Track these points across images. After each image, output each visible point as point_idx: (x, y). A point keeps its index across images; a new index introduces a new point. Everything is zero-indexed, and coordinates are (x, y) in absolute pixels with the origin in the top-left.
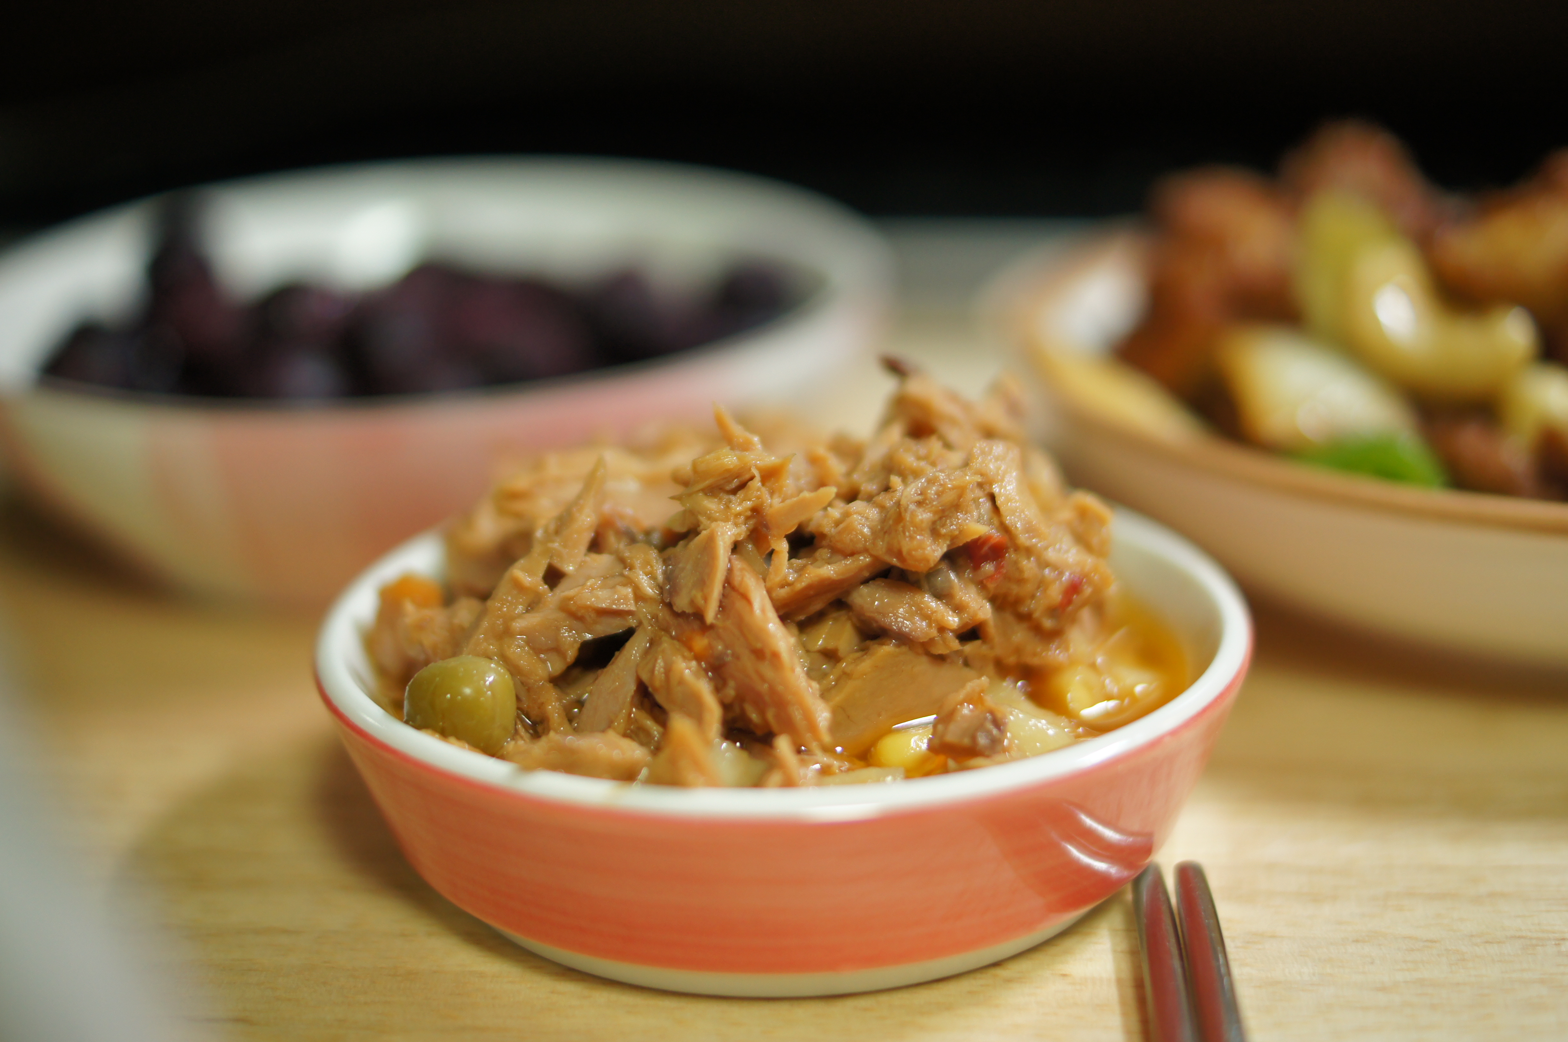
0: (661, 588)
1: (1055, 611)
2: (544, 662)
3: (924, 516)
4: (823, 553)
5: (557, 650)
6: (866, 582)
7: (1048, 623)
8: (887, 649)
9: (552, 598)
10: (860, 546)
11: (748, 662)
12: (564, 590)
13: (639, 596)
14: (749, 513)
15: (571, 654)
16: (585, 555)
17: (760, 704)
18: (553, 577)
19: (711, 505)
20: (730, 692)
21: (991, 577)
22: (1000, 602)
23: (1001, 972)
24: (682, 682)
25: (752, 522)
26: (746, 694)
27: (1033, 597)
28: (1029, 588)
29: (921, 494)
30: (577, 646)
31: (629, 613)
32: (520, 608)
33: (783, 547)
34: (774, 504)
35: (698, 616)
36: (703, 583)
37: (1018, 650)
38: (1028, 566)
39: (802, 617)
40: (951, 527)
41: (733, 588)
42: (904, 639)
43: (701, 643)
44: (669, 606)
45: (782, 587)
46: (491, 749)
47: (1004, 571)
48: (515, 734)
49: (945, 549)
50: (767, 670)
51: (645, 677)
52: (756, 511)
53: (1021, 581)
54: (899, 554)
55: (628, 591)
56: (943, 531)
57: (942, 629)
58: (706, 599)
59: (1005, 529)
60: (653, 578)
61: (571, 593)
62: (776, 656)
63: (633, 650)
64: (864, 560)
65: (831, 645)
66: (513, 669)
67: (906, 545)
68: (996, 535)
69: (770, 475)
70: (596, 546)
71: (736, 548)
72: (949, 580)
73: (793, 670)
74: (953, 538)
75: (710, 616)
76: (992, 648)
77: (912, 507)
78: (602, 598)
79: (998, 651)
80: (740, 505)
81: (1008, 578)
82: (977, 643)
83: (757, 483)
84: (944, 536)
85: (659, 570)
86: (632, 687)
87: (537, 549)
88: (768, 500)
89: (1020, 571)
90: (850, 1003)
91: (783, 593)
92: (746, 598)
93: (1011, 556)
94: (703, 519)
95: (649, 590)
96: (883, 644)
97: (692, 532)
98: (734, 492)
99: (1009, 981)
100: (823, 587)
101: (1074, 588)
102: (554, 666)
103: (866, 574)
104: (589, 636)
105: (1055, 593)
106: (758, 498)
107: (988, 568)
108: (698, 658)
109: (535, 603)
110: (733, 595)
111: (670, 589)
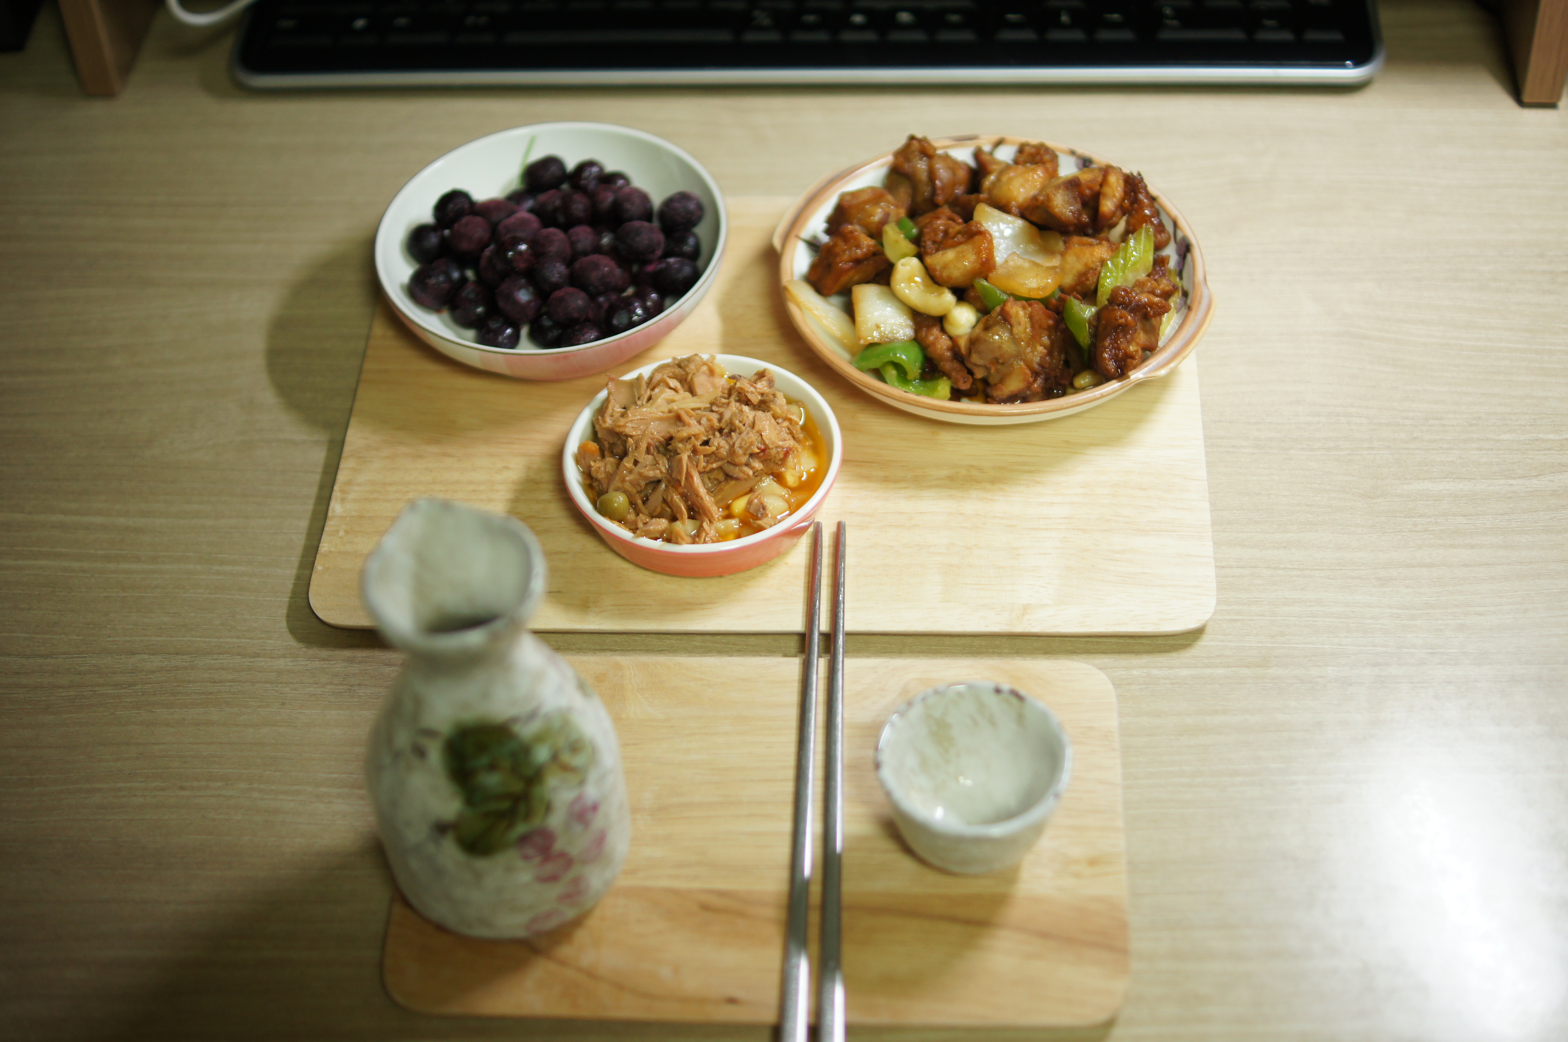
0: (667, 470)
1: (781, 459)
2: (636, 489)
4: (714, 457)
5: (639, 486)
6: (726, 464)
7: (779, 462)
8: (733, 482)
9: (636, 470)
10: (723, 457)
11: (693, 495)
12: (640, 468)
13: (661, 472)
15: (643, 487)
16: (645, 455)
17: (696, 504)
18: (636, 463)
19: (681, 446)
20: (690, 503)
21: (762, 457)
22: (765, 462)
24: (676, 502)
26: (693, 504)
27: (775, 456)
30: (644, 484)
31: (658, 476)
32: (626, 474)
33: (702, 457)
35: (679, 481)
36: (680, 472)
37: (772, 469)
38: (773, 451)
40: (749, 451)
41: (688, 472)
42: (737, 479)
43: (679, 489)
44: (670, 476)
45: (703, 469)
49: (747, 456)
50: (699, 500)
51: (665, 497)
52: (693, 446)
53: (771, 455)
54: (733, 460)
55: (658, 472)
57: (748, 476)
58: (681, 478)
59: (765, 444)
60: (665, 466)
61: (642, 468)
62: (701, 496)
63: (661, 488)
64: (725, 461)
65: (716, 477)
66: (628, 495)
67: (735, 459)
68: (763, 447)
70: (647, 452)
71: (689, 459)
72: (752, 462)
74: (750, 453)
75: (681, 482)
76: (765, 472)
77: (738, 449)
78: (651, 474)
79: (767, 473)
80: (689, 445)
81: (767, 456)
82: (761, 472)
85: (667, 464)
86: (661, 499)
87: (630, 455)
88: (696, 442)
89: (770, 453)
91: (703, 471)
92: (692, 477)
93: (768, 450)
95: (664, 470)
96: (731, 481)
98: (687, 441)
100: (714, 469)
101: (787, 452)
104: (647, 482)
105: (781, 455)
106: (693, 443)
107: (762, 455)
108: (680, 493)
109: (631, 472)
110: (689, 476)
111: (670, 469)
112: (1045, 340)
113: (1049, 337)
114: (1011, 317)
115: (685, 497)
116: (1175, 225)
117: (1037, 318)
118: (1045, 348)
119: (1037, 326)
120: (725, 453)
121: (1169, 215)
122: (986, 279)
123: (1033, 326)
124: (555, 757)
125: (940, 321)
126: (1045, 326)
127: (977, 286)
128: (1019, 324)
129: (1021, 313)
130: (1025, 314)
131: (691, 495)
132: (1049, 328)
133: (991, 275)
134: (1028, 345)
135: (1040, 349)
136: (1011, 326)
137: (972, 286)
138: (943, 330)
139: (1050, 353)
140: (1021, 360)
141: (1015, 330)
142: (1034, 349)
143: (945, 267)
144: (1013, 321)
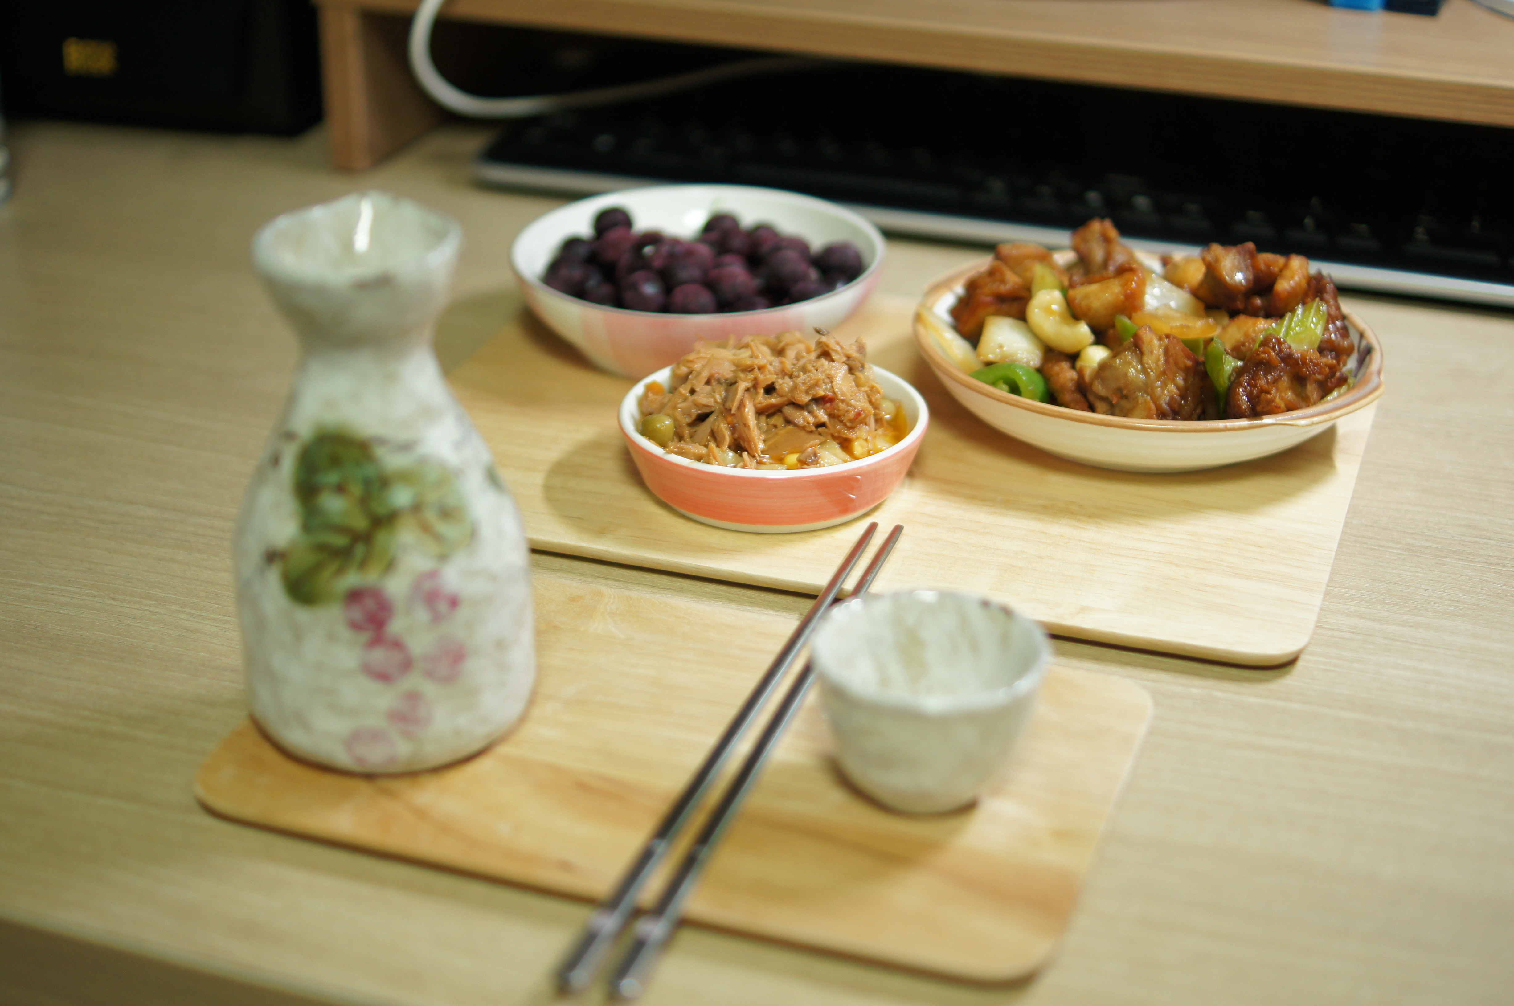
0: (722, 399)
1: (851, 421)
2: (685, 418)
3: (803, 388)
4: (775, 395)
5: (689, 415)
6: (787, 405)
7: (848, 424)
8: (790, 427)
9: (691, 398)
10: (784, 394)
11: (742, 427)
12: (695, 397)
13: (715, 401)
14: (753, 379)
15: (694, 417)
16: (703, 385)
17: (744, 440)
18: (693, 392)
19: (742, 375)
20: (736, 435)
21: (828, 408)
22: (831, 416)
23: (814, 534)
24: (723, 431)
25: (753, 382)
26: (741, 437)
27: (844, 415)
28: (841, 413)
29: (804, 380)
30: (696, 415)
31: (712, 406)
32: (680, 401)
33: (762, 391)
34: (761, 377)
35: (730, 410)
36: (733, 401)
37: (839, 432)
38: (842, 406)
39: (767, 414)
40: (813, 392)
41: (742, 402)
42: (795, 425)
43: (730, 419)
44: (724, 405)
45: (759, 403)
46: (663, 445)
47: (833, 406)
48: (673, 440)
49: (810, 398)
50: (747, 431)
51: (713, 428)
52: (755, 379)
53: (839, 410)
54: (794, 398)
55: (712, 400)
56: (810, 393)
57: (808, 423)
58: (733, 405)
59: (834, 392)
60: (721, 396)
61: (696, 397)
62: (749, 426)
63: (711, 419)
64: (785, 399)
65: (775, 423)
66: (675, 420)
67: (796, 396)
68: (830, 394)
69: (761, 368)
70: (708, 382)
71: (747, 390)
72: (813, 408)
73: (754, 431)
74: (814, 395)
75: (733, 411)
76: (829, 430)
77: (801, 386)
78: (705, 401)
79: (831, 431)
80: (751, 376)
81: (834, 409)
82: (824, 428)
83: (756, 370)
84: (811, 394)
85: (723, 394)
86: (709, 430)
87: (691, 380)
88: (759, 375)
89: (839, 407)
90: (763, 536)
91: (759, 406)
92: (745, 407)
93: (836, 402)
94: (738, 379)
95: (719, 400)
96: (789, 425)
97: (735, 383)
98: (750, 371)
99: (815, 536)
100: (772, 406)
101: (858, 414)
102: (689, 420)
103: (786, 403)
104: (699, 412)
105: (851, 415)
106: (756, 374)
107: (828, 405)
108: (728, 424)
109: (685, 399)
110: (742, 405)
111: (725, 400)
112: (1180, 380)
113: (1185, 380)
114: (1143, 343)
115: (733, 429)
116: (1362, 336)
117: (1172, 351)
118: (1178, 388)
119: (1171, 360)
120: (787, 389)
121: (1356, 328)
122: (1130, 318)
123: (1167, 361)
124: (417, 508)
125: (1073, 357)
126: (1182, 365)
127: (1118, 325)
128: (1151, 352)
129: (1156, 342)
130: (1160, 346)
131: (739, 425)
132: (1186, 370)
133: (1134, 315)
134: (1158, 378)
135: (1172, 387)
136: (1142, 353)
137: (1113, 326)
138: (1073, 367)
139: (1183, 396)
140: (1148, 394)
141: (1145, 359)
142: (1164, 385)
143: (1086, 296)
144: (1145, 348)
